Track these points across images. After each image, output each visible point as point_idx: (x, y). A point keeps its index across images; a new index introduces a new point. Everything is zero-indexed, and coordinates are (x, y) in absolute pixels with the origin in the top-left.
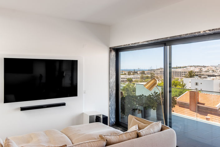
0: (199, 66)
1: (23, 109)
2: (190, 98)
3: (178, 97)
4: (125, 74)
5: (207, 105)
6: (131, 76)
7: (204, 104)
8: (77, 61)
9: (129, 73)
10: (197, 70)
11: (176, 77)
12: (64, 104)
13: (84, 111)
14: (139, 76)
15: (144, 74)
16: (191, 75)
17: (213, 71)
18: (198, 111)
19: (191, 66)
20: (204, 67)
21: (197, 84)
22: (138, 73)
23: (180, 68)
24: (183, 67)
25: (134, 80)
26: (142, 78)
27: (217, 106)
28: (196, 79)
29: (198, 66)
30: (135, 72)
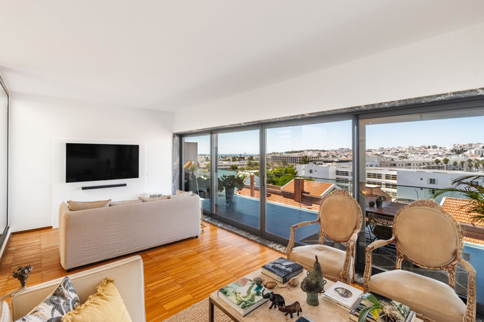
0: (318, 151)
1: (84, 188)
2: (295, 188)
3: (282, 185)
4: (229, 160)
5: (312, 194)
6: (236, 163)
7: (309, 193)
8: (138, 146)
9: (234, 159)
10: (315, 155)
11: (290, 164)
12: (125, 185)
13: (146, 192)
14: (246, 163)
15: (252, 160)
16: (305, 160)
17: (333, 156)
18: (302, 201)
19: (309, 151)
20: (323, 151)
21: (311, 171)
22: (246, 158)
23: (296, 152)
24: (299, 152)
25: (239, 167)
26: (250, 165)
27: (322, 195)
28: (311, 166)
29: (316, 150)
30: (241, 158)
